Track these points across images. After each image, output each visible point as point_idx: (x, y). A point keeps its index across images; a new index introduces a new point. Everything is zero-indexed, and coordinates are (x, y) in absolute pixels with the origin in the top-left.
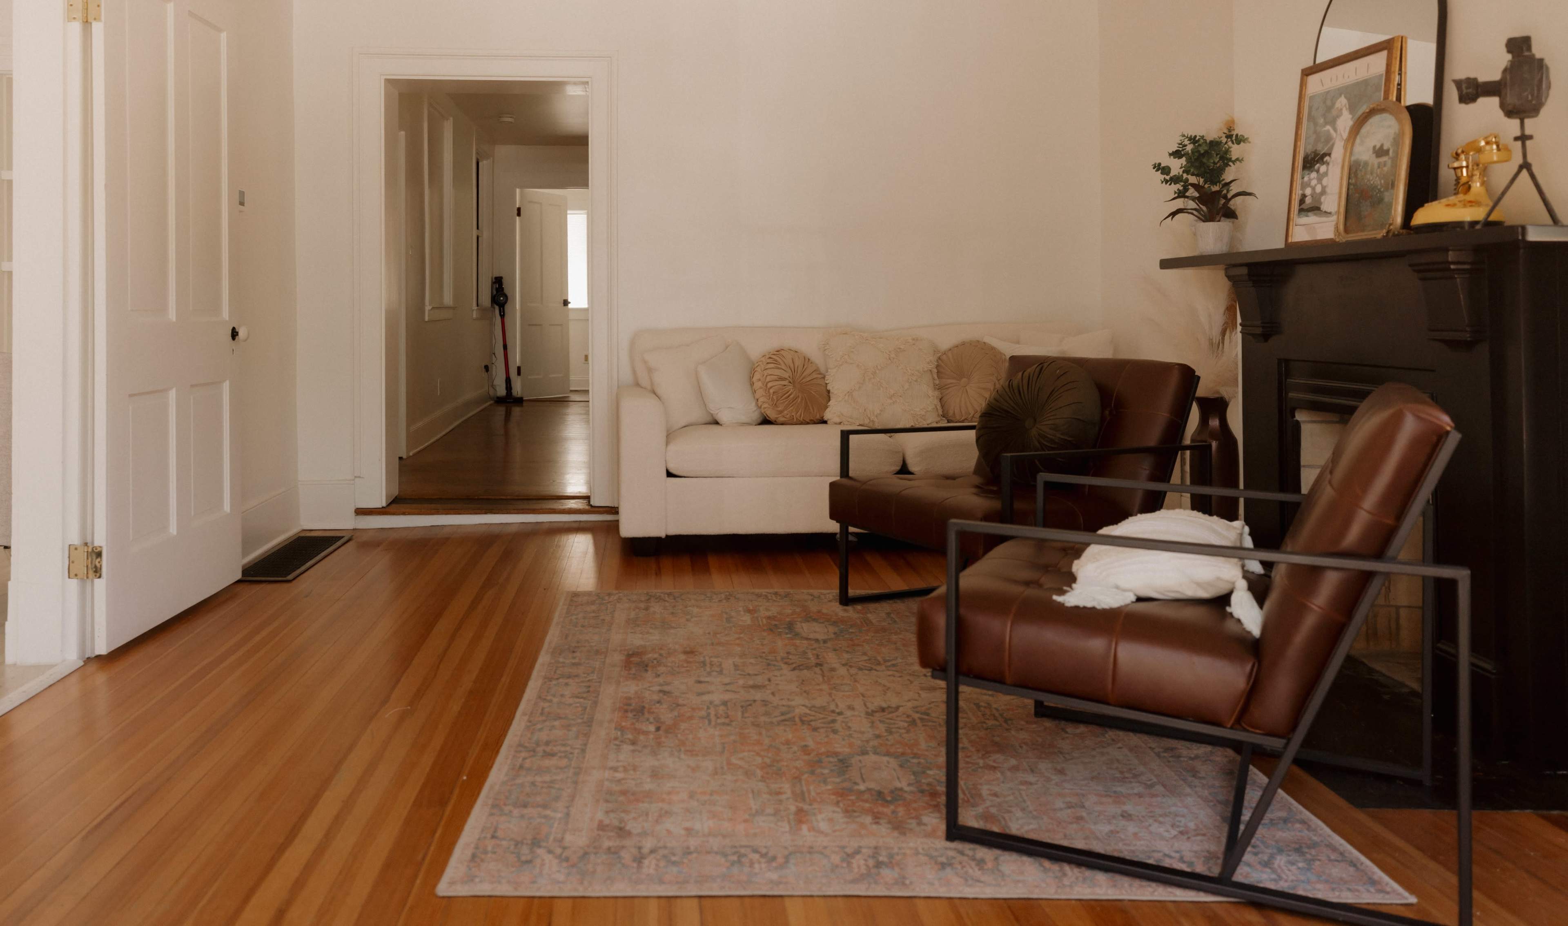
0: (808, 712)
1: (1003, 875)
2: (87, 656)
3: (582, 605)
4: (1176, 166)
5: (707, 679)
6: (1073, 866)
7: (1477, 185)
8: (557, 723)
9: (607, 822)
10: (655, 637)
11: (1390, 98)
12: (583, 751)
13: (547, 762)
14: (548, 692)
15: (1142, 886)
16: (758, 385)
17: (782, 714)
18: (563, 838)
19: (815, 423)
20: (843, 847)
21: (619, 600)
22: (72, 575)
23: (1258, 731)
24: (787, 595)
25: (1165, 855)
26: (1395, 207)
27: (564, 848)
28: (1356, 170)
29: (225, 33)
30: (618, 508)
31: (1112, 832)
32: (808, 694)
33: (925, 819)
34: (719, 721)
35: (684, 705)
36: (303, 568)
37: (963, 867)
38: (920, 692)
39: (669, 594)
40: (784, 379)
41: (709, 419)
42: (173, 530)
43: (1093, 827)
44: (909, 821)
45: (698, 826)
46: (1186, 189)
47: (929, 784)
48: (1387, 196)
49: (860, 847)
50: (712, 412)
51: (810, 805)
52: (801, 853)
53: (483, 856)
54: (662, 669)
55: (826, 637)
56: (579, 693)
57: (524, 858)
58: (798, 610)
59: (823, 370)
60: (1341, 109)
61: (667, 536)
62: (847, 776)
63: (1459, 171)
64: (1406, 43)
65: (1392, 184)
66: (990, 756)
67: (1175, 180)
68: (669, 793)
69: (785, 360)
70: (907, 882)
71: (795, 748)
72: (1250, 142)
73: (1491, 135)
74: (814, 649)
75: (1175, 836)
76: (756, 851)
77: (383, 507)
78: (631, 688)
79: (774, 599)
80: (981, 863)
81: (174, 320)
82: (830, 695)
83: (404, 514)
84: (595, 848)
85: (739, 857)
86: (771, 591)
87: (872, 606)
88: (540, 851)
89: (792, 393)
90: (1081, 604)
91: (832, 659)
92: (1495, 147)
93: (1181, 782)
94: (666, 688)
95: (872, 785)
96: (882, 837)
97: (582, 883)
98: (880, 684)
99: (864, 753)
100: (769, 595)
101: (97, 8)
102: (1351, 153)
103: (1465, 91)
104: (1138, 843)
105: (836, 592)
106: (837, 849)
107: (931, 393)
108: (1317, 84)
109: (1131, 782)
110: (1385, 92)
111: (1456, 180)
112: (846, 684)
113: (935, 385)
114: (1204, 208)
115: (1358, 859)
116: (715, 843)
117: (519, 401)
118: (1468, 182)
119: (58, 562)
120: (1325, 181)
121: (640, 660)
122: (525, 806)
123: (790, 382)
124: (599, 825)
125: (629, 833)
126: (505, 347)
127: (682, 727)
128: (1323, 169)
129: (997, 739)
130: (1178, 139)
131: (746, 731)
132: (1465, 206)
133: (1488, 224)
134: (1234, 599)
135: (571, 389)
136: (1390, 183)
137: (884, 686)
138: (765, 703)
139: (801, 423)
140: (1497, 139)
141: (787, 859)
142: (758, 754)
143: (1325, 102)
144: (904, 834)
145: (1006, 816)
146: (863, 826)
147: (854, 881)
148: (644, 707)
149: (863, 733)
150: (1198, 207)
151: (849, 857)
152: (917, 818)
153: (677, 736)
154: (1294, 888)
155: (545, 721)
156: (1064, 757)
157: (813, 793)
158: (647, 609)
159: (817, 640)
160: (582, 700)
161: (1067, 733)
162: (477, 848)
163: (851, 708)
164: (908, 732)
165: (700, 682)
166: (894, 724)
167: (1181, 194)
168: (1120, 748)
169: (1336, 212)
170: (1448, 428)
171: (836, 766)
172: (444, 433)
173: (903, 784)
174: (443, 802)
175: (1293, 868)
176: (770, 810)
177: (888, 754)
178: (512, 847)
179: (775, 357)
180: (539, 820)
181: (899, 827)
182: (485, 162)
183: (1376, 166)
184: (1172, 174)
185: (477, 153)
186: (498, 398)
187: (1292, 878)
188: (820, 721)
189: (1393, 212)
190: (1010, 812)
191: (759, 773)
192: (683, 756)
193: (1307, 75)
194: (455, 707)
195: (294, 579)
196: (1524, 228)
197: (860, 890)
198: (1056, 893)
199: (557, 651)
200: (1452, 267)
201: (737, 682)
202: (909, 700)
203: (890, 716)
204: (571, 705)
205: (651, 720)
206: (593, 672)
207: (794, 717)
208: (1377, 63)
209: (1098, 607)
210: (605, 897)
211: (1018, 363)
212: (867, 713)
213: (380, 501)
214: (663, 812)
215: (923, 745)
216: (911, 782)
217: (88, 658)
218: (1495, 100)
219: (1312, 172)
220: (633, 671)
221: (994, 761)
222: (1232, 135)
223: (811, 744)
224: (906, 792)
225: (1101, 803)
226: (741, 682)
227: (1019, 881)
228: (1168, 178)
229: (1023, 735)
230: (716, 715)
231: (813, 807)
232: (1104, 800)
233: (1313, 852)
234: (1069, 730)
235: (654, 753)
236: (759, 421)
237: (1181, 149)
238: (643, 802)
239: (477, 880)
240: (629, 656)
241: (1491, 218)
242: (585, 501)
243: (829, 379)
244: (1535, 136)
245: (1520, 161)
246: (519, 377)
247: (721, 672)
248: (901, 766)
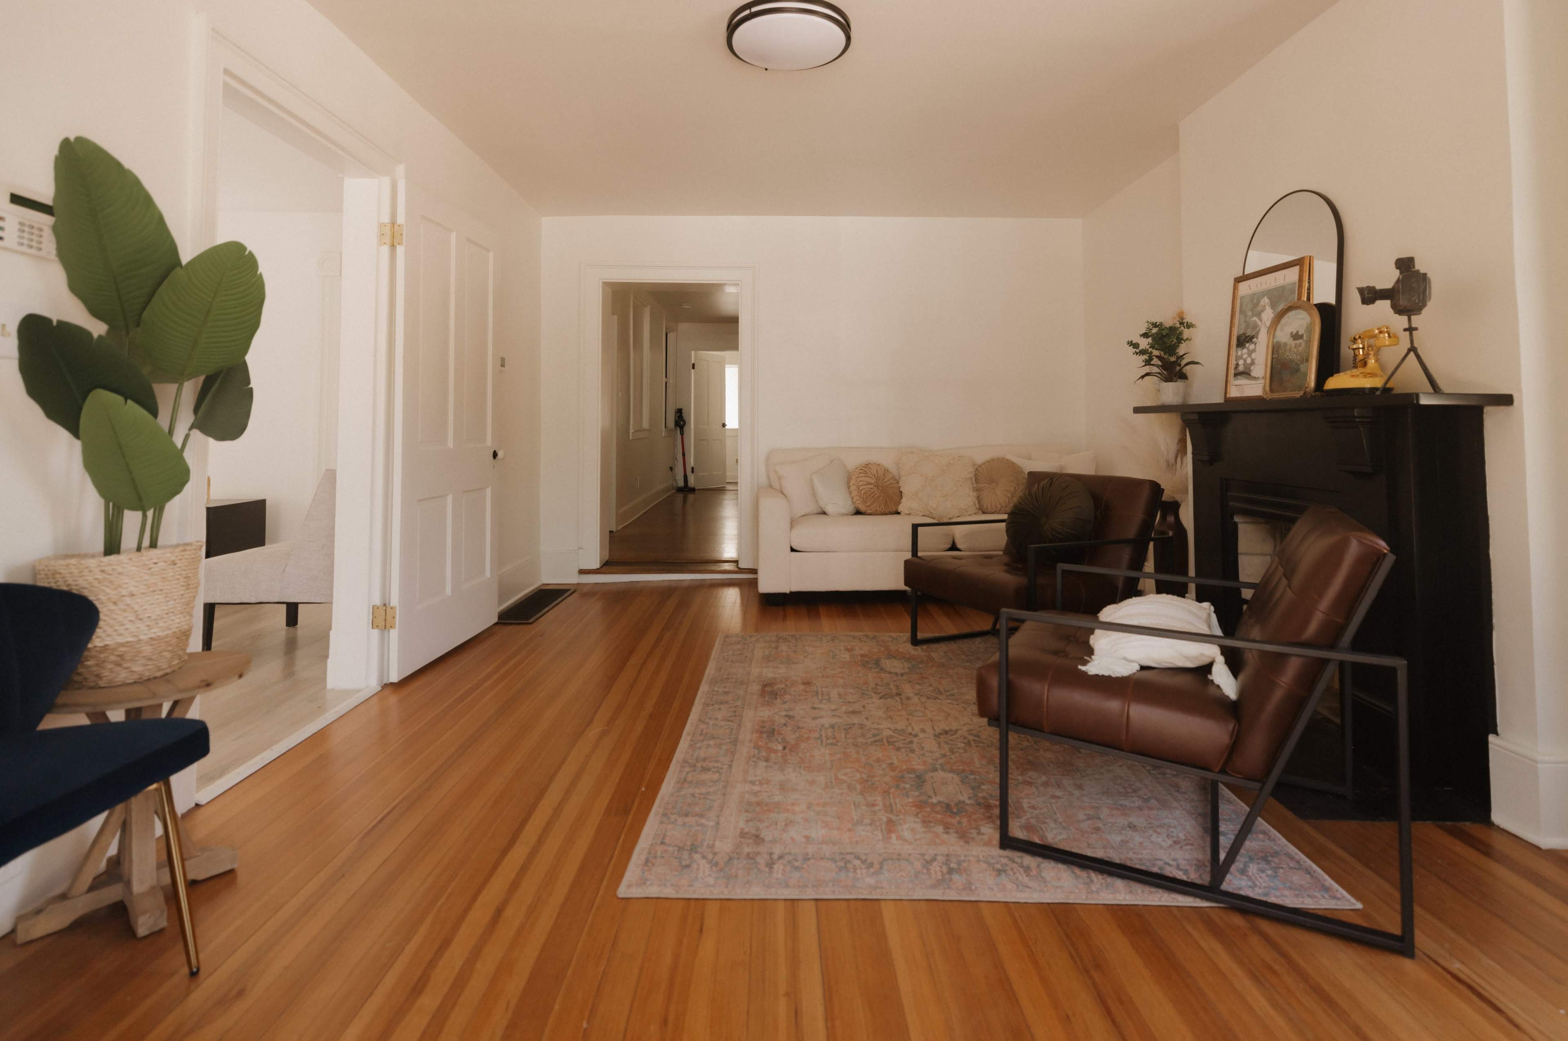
0: (892, 733)
1: (1045, 881)
2: (384, 683)
3: (731, 644)
4: (1144, 343)
5: (819, 706)
6: (1097, 873)
7: (1372, 362)
8: (712, 742)
9: (746, 830)
10: (782, 671)
11: (1302, 299)
12: (730, 766)
13: (705, 776)
14: (706, 716)
15: (1151, 892)
16: (853, 488)
17: (874, 736)
18: (714, 845)
19: (892, 514)
20: (923, 855)
21: (757, 641)
22: (374, 626)
23: (1239, 776)
24: (874, 637)
25: (1166, 863)
26: (1310, 375)
27: (715, 854)
28: (1278, 349)
29: (492, 252)
30: (757, 569)
31: (1122, 841)
32: (892, 719)
33: (983, 829)
34: (829, 742)
35: (803, 728)
36: (538, 615)
37: (1014, 874)
38: (972, 718)
39: (793, 636)
40: (871, 484)
41: (819, 510)
42: (448, 591)
43: (1108, 837)
44: (972, 831)
45: (813, 834)
46: (1151, 359)
47: (984, 798)
48: (1302, 367)
49: (936, 855)
50: (822, 506)
51: (897, 816)
52: (892, 859)
53: (654, 861)
54: (787, 697)
55: (902, 671)
56: (728, 717)
57: (684, 863)
58: (883, 649)
59: (897, 478)
60: (1265, 306)
61: (791, 592)
62: (923, 791)
63: (1357, 351)
64: (1313, 261)
65: (1306, 359)
66: (1027, 773)
67: (1143, 352)
68: (793, 804)
69: (871, 472)
70: (973, 887)
71: (884, 766)
72: (1196, 328)
73: (1384, 326)
74: (895, 681)
75: (1171, 846)
76: (858, 858)
77: (598, 569)
78: (765, 713)
79: (865, 640)
80: (1027, 869)
81: (452, 447)
82: (908, 720)
83: (612, 573)
84: (737, 854)
85: (845, 863)
86: (864, 634)
87: (934, 646)
88: (697, 856)
89: (876, 494)
90: (1101, 673)
91: (908, 690)
92: (1387, 335)
93: (1169, 796)
94: (791, 713)
95: (941, 798)
96: (952, 845)
97: (727, 887)
98: (943, 710)
99: (935, 770)
100: (862, 637)
101: (401, 236)
102: (1274, 337)
103: (1367, 295)
104: (1144, 852)
105: (908, 635)
106: (918, 856)
107: (972, 493)
108: (1245, 288)
109: (1132, 797)
110: (1298, 294)
111: (1354, 357)
112: (918, 711)
113: (974, 488)
114: (1165, 372)
115: (1311, 867)
116: (827, 850)
117: (693, 490)
118: (1364, 359)
119: (365, 617)
120: (1253, 356)
121: (771, 689)
122: (686, 815)
123: (875, 486)
124: (741, 833)
125: (763, 840)
126: (684, 455)
127: (802, 747)
128: (1252, 347)
129: (1030, 758)
130: (1146, 325)
131: (848, 750)
132: (1365, 377)
133: (1386, 390)
134: (1215, 669)
135: (727, 481)
136: (1305, 358)
137: (946, 712)
138: (862, 726)
139: (883, 514)
140: (1388, 330)
141: (881, 864)
142: (858, 771)
143: (1252, 301)
144: (967, 842)
145: (1043, 826)
146: (937, 835)
147: (934, 886)
148: (774, 730)
149: (932, 752)
150: (1160, 372)
151: (928, 863)
152: (976, 828)
153: (798, 754)
154: (1266, 895)
155: (703, 741)
156: (1081, 774)
157: (899, 806)
158: (777, 648)
159: (896, 674)
160: (730, 723)
161: (1080, 752)
162: (649, 853)
163: (923, 731)
164: (966, 751)
165: (814, 708)
166: (955, 745)
167: (1148, 362)
168: (1121, 766)
169: (1263, 377)
170: (1386, 551)
171: (914, 781)
172: (642, 513)
173: (964, 798)
174: (626, 812)
175: (1263, 875)
176: (867, 821)
177: (952, 771)
178: (676, 853)
179: (865, 468)
180: (696, 828)
181: (963, 836)
182: (671, 334)
183: (1293, 346)
184: (1141, 348)
185: (666, 328)
186: (678, 488)
187: (1264, 884)
188: (902, 742)
189: (1308, 379)
190: (1045, 823)
191: (859, 787)
192: (802, 772)
193: (1239, 282)
194: (639, 728)
195: (533, 622)
196: (1417, 395)
197: (937, 894)
198: (1087, 898)
199: (713, 682)
200: (1357, 420)
201: (841, 709)
202: (964, 725)
203: (952, 738)
204: (722, 727)
205: (780, 740)
206: (738, 699)
207: (882, 739)
208: (1292, 275)
209: (1113, 676)
210: (744, 900)
211: (1034, 477)
212: (935, 736)
213: (596, 565)
214: (788, 821)
215: (977, 763)
216: (971, 796)
217: (385, 684)
218: (1388, 303)
219: (1244, 349)
220: (767, 699)
221: (1030, 777)
222: (1184, 323)
223: (895, 762)
224: (967, 804)
225: (1113, 815)
226: (844, 708)
227: (1058, 887)
228: (1138, 351)
229: (1049, 755)
230: (826, 737)
231: (899, 818)
232: (1115, 812)
233: (1276, 860)
234: (1082, 750)
235: (782, 769)
236: (854, 512)
237: (1148, 332)
238: (773, 812)
239: (648, 883)
240: (765, 686)
241: (1388, 386)
242: (735, 564)
243: (901, 484)
244: (1419, 328)
245: (1409, 346)
246: (693, 474)
247: (829, 700)
248: (962, 781)
